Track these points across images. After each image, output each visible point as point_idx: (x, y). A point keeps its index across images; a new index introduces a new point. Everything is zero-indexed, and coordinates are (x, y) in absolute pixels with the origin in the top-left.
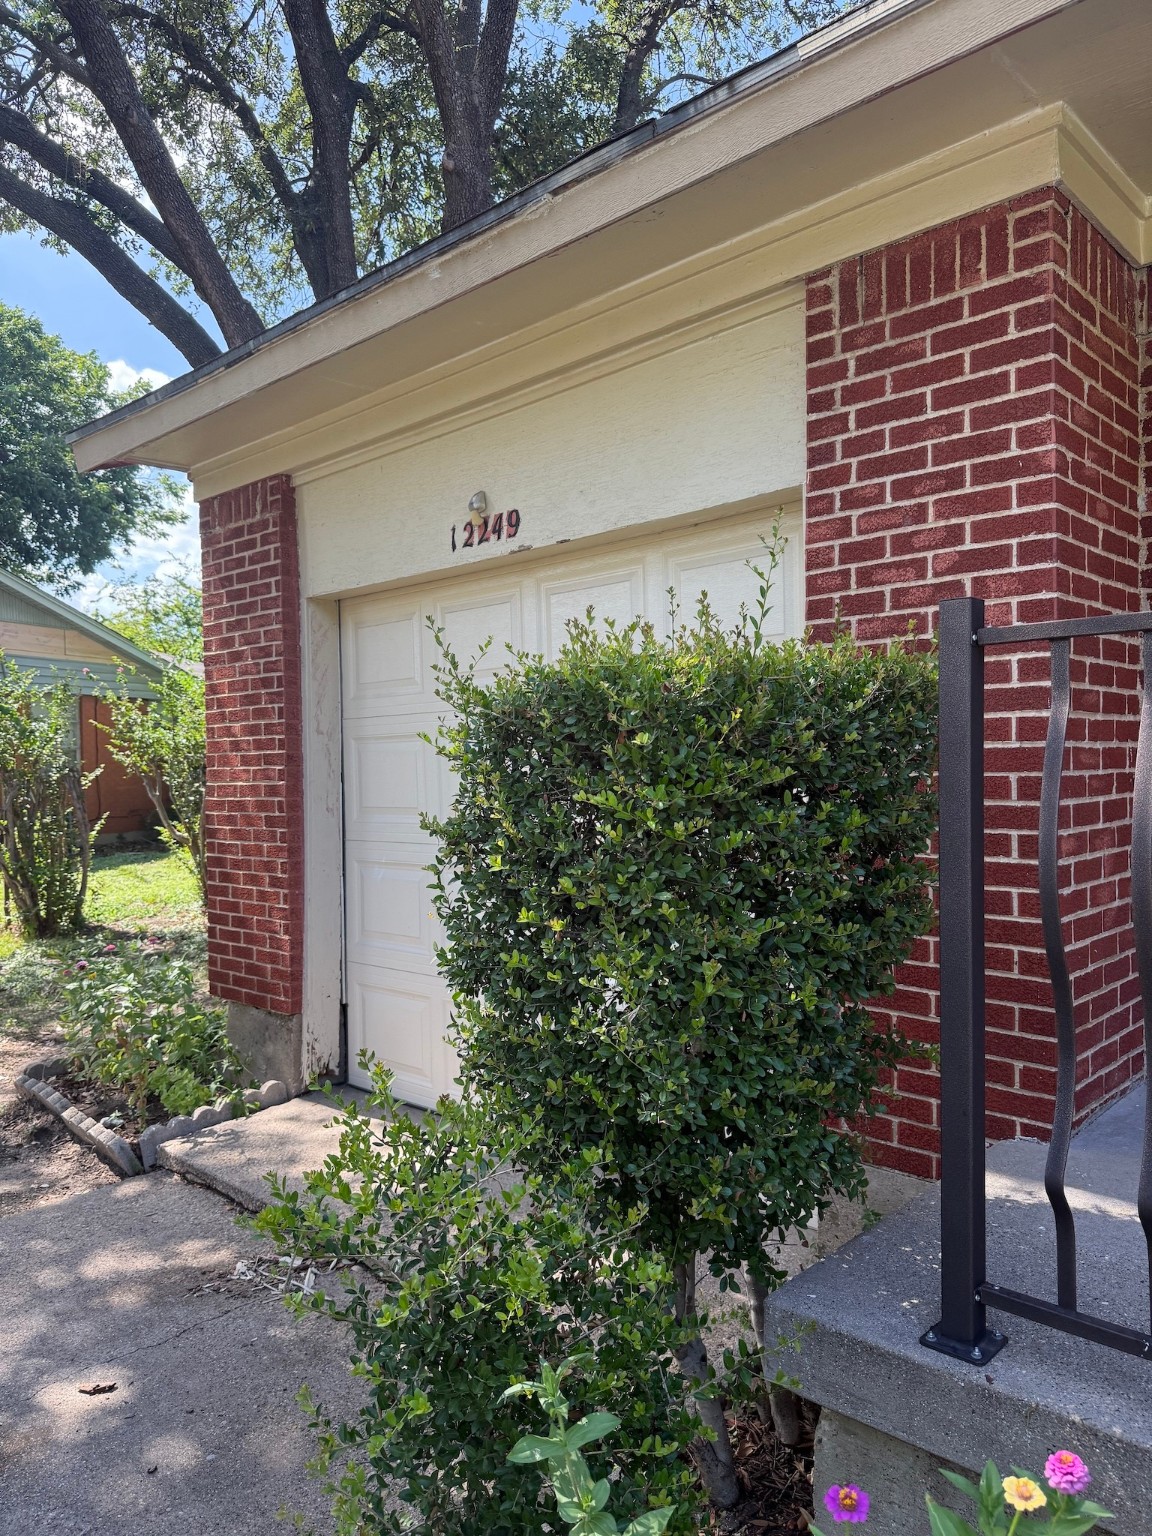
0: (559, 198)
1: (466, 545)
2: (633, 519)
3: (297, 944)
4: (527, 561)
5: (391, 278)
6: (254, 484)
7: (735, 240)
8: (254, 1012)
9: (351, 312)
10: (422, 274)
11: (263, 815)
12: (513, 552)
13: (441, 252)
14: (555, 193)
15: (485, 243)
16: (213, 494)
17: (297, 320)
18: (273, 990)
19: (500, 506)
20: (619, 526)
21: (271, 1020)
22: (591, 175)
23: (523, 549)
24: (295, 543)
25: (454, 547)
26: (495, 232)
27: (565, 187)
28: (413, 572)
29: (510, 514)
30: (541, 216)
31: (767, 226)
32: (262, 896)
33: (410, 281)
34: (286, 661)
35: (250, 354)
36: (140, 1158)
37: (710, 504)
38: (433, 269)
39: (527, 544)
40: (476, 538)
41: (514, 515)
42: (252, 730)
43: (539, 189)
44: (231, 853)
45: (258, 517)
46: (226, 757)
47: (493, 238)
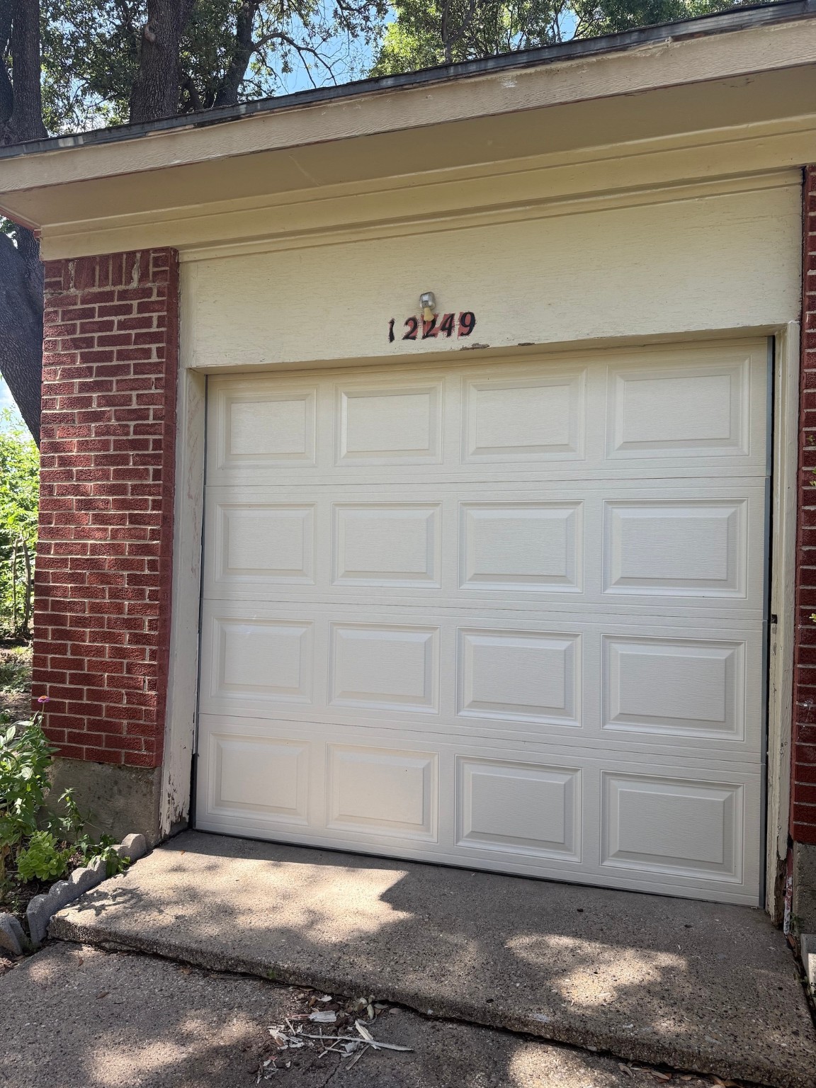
0: (677, 44)
1: (407, 337)
2: (608, 331)
3: (162, 699)
4: (481, 357)
5: (456, 77)
6: (131, 254)
7: (751, 125)
8: (97, 767)
9: (389, 100)
10: (493, 81)
11: (125, 573)
12: (465, 349)
13: (529, 65)
14: (676, 39)
15: (580, 67)
16: (71, 257)
17: (317, 95)
18: (133, 744)
19: (453, 306)
20: (592, 336)
21: (123, 774)
22: (722, 31)
23: (475, 347)
24: (177, 316)
25: (392, 338)
26: (594, 59)
27: (692, 35)
28: (336, 356)
29: (463, 316)
30: (652, 56)
31: (784, 120)
32: (120, 653)
33: (476, 84)
34: (165, 424)
35: (238, 118)
36: (29, 935)
37: (693, 328)
38: (508, 80)
39: (483, 343)
40: (420, 332)
41: (468, 318)
42: (112, 490)
43: (664, 32)
44: (71, 610)
45: (134, 285)
46: (73, 515)
47: (589, 65)
